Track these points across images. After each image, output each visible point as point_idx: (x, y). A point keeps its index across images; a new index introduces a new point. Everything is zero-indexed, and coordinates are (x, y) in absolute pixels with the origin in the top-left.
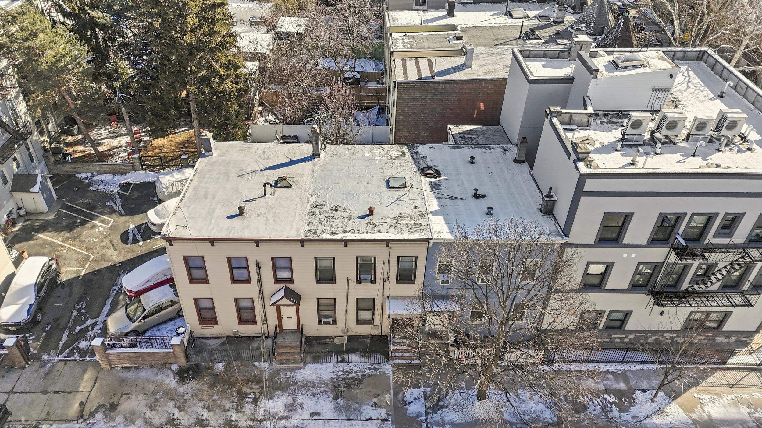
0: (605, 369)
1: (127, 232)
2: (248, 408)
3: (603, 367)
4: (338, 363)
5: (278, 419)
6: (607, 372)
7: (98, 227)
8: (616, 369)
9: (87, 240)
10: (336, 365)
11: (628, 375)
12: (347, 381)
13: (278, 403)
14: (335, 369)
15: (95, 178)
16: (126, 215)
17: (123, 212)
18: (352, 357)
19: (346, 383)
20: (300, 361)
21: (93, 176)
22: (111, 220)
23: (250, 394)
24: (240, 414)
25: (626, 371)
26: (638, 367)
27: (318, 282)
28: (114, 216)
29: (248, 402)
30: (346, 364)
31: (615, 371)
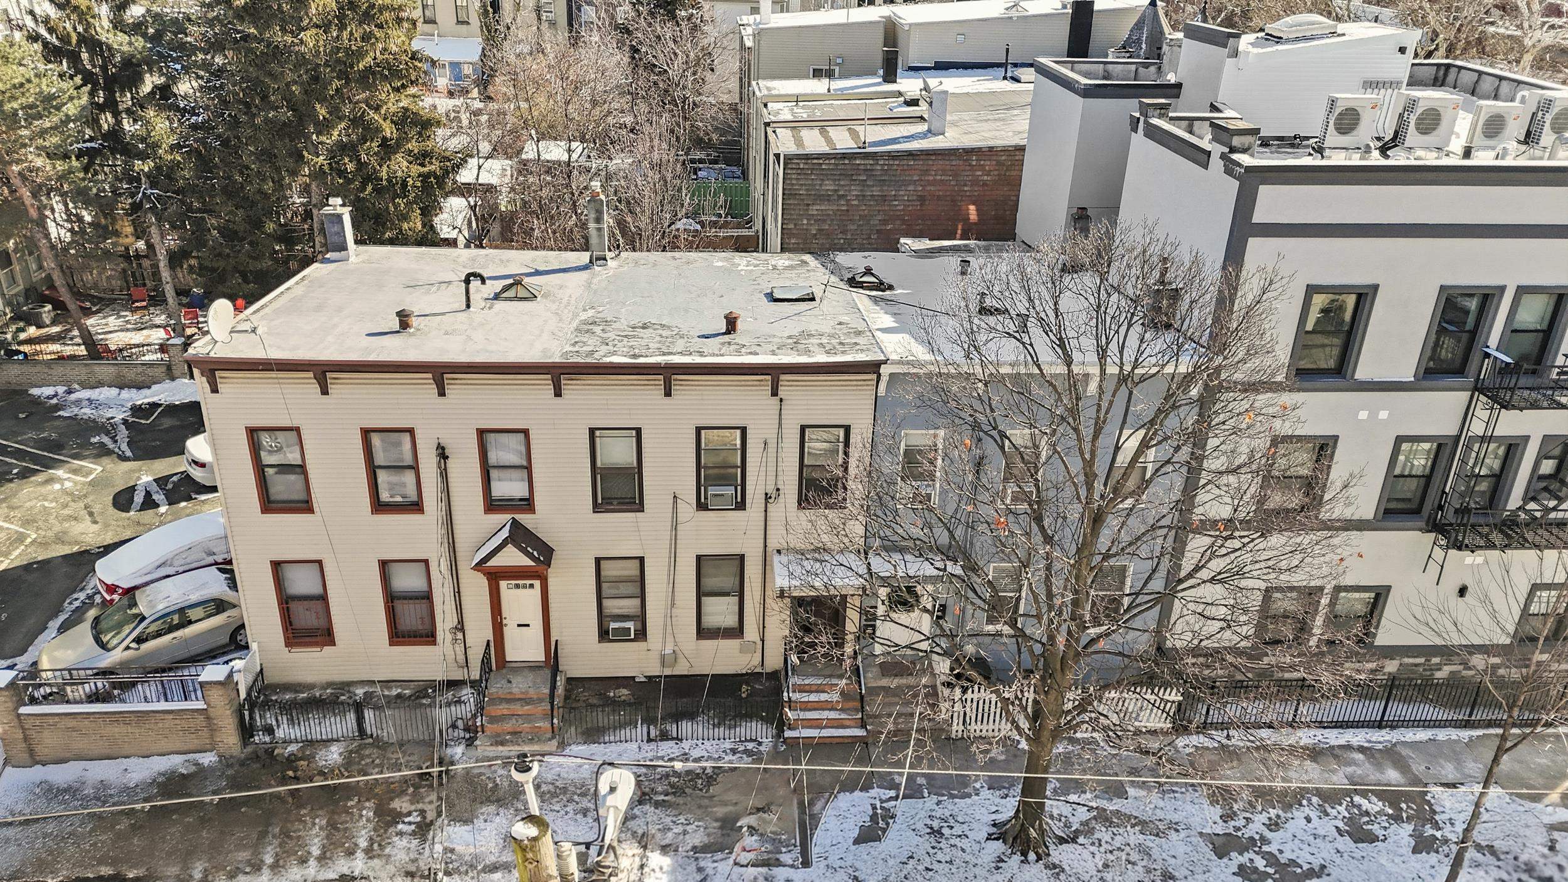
0: (1342, 742)
1: (132, 489)
2: (401, 848)
3: (1335, 737)
4: (649, 740)
5: (484, 870)
6: (1348, 747)
7: (60, 480)
8: (1369, 742)
9: (28, 504)
10: (646, 746)
11: (1404, 753)
12: (674, 780)
13: (486, 833)
14: (643, 754)
15: (73, 397)
16: (136, 458)
17: (129, 453)
18: (686, 727)
19: (672, 786)
20: (549, 735)
21: (70, 392)
22: (95, 468)
23: (409, 814)
24: (376, 861)
25: (1395, 745)
26: (1422, 735)
27: (597, 508)
28: (106, 460)
29: (401, 834)
30: (672, 743)
31: (1366, 745)
